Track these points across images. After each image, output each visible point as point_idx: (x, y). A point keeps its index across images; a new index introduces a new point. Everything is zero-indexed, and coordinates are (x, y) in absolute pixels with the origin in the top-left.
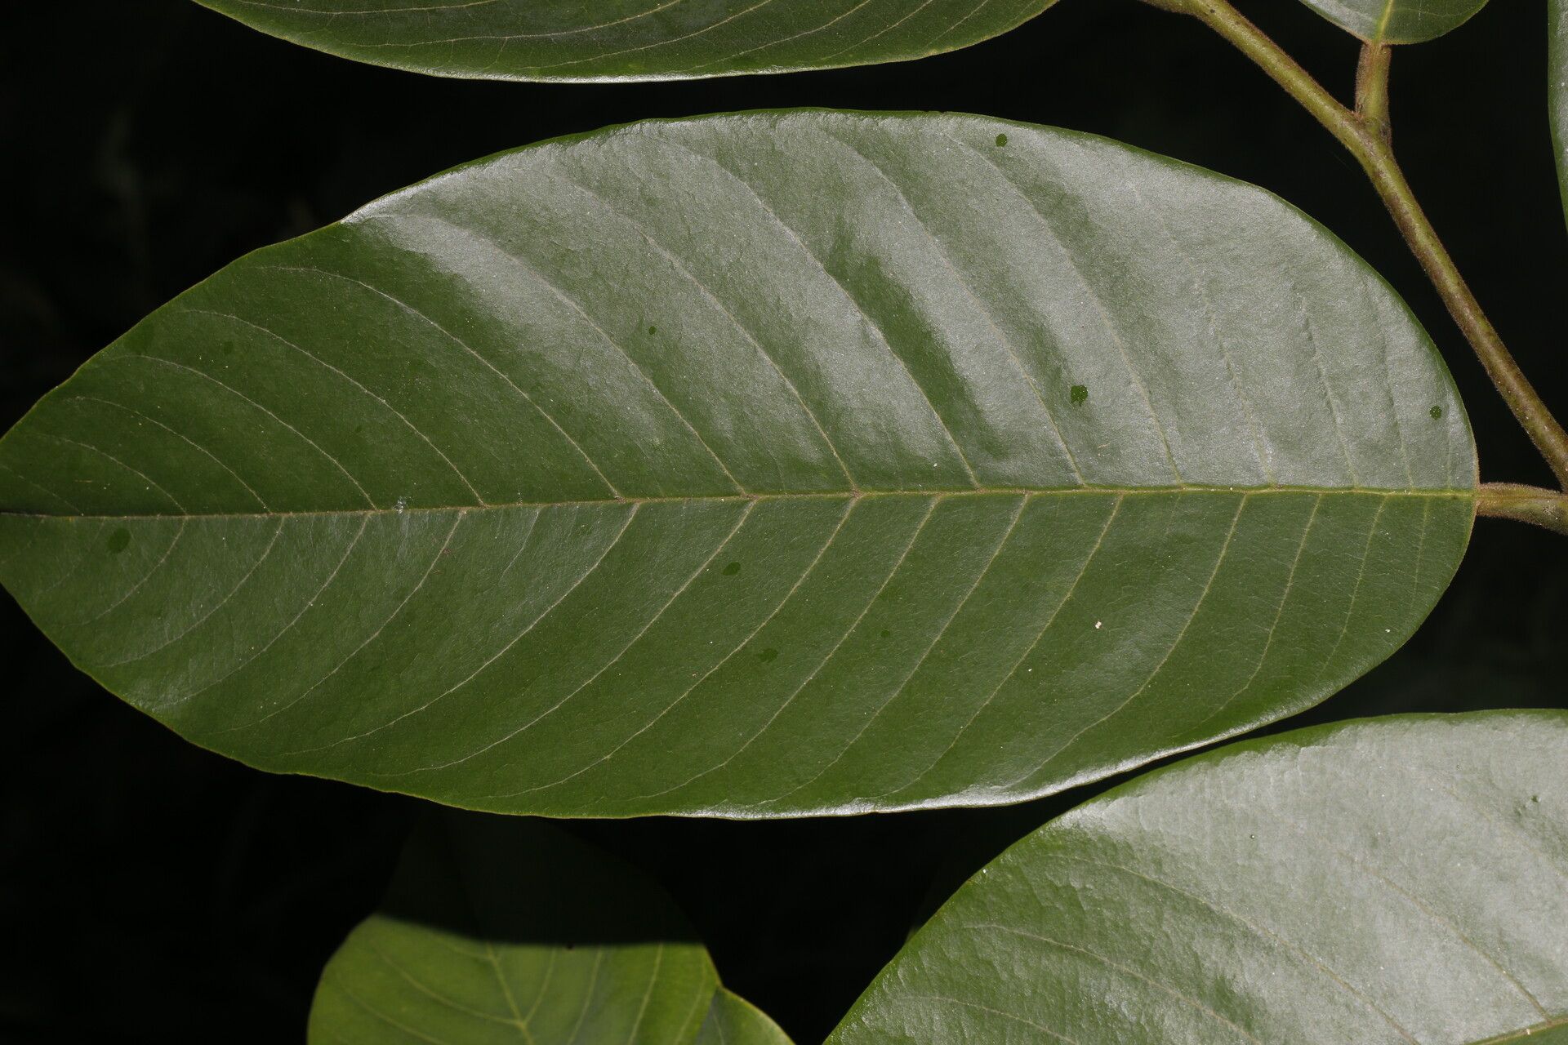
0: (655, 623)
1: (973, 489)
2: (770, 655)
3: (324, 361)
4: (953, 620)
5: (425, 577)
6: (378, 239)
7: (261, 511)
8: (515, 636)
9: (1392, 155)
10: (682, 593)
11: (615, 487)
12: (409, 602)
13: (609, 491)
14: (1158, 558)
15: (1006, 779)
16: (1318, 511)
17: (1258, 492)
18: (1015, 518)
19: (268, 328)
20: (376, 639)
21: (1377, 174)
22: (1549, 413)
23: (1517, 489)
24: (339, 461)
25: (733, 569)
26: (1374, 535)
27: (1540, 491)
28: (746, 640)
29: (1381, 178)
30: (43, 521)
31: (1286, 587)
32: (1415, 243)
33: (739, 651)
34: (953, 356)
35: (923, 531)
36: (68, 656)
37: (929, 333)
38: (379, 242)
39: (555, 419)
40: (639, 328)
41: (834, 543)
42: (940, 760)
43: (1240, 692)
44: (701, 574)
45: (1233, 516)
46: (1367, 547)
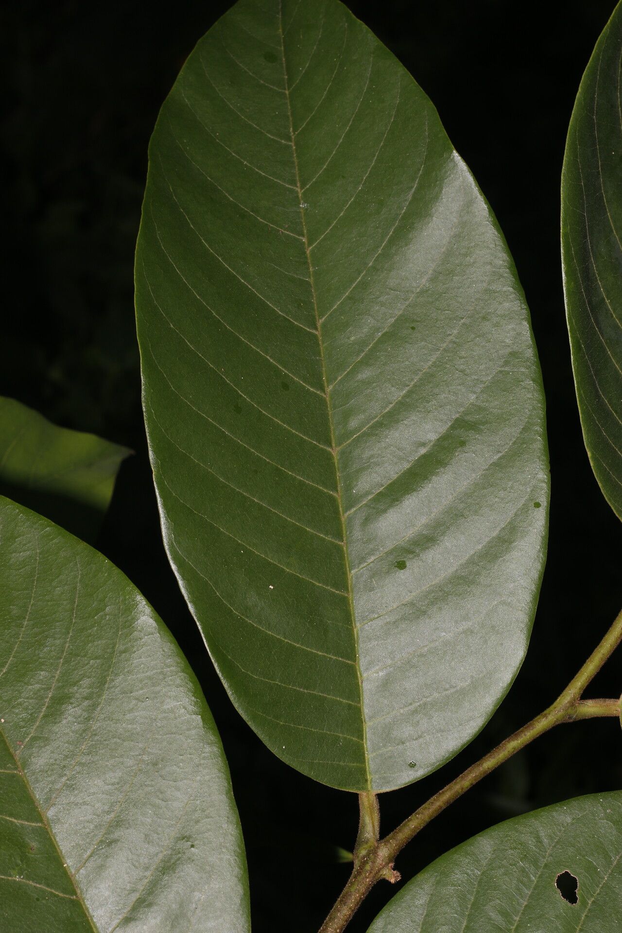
0: (251, 347)
1: (343, 514)
2: (238, 409)
3: (379, 153)
4: (267, 508)
5: (266, 222)
6: (447, 172)
7: (294, 131)
8: (237, 273)
9: (557, 723)
10: (269, 360)
11: (326, 319)
12: (250, 215)
13: (323, 316)
14: (313, 618)
15: (178, 543)
16: (350, 704)
17: (358, 670)
18: (328, 538)
19: (394, 121)
20: (229, 199)
21: (546, 716)
22: (422, 827)
23: (376, 816)
24: (325, 169)
25: (285, 386)
26: (339, 737)
27: (377, 829)
28: (245, 397)
29: (543, 718)
30: (278, 16)
31: (303, 689)
32: (509, 742)
33: (239, 393)
34: (415, 494)
35: (317, 488)
36: (204, 36)
37: (427, 478)
38: (446, 172)
39: (359, 282)
40: (414, 321)
41: (305, 441)
42: (186, 506)
43: (240, 667)
44: (281, 370)
45: (342, 657)
46: (332, 733)
